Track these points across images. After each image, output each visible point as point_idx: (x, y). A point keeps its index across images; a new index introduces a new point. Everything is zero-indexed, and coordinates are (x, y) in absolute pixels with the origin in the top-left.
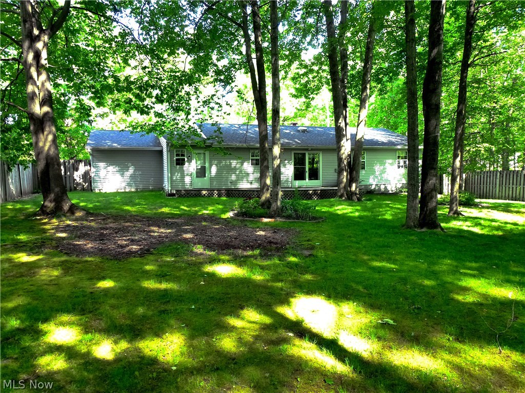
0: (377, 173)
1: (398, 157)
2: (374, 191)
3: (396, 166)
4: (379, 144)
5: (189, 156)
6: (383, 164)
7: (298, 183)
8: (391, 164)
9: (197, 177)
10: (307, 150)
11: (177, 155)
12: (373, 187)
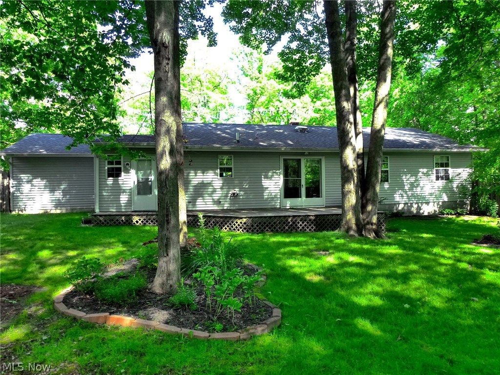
0: (406, 188)
1: (436, 163)
2: (403, 213)
3: (434, 177)
4: (408, 146)
5: (128, 164)
6: (415, 173)
7: (289, 203)
8: (427, 175)
9: (139, 193)
10: (303, 154)
11: (110, 163)
12: (401, 207)
